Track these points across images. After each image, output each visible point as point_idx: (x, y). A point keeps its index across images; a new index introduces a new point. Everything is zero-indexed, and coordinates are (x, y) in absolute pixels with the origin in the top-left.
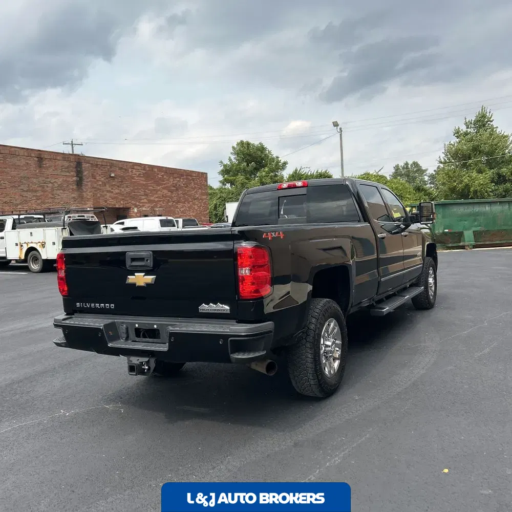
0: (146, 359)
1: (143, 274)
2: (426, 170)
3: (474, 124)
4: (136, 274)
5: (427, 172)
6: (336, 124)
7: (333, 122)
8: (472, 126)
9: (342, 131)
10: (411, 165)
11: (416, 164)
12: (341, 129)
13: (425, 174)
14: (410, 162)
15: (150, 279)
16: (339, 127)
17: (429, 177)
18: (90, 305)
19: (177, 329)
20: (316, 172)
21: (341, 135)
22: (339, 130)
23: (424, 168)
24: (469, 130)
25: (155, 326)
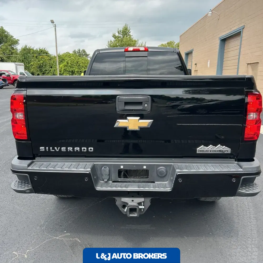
0: (142, 200)
1: (138, 118)
2: (89, 55)
3: (122, 33)
4: (128, 118)
5: (90, 56)
6: (52, 22)
7: (51, 20)
8: (121, 33)
9: (56, 26)
10: (82, 51)
11: (84, 51)
12: (55, 25)
13: (88, 56)
14: (81, 50)
15: (146, 123)
16: (54, 24)
17: (90, 58)
18: (60, 149)
19: (185, 171)
20: (39, 49)
21: (55, 29)
22: (54, 26)
23: (88, 53)
24: (120, 35)
25: (145, 167)
